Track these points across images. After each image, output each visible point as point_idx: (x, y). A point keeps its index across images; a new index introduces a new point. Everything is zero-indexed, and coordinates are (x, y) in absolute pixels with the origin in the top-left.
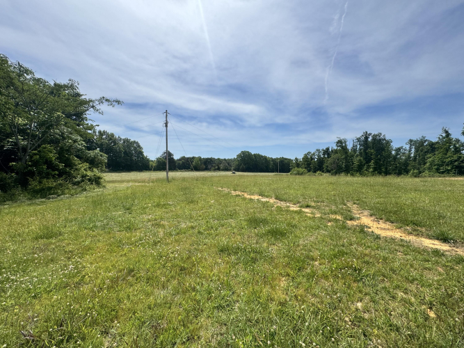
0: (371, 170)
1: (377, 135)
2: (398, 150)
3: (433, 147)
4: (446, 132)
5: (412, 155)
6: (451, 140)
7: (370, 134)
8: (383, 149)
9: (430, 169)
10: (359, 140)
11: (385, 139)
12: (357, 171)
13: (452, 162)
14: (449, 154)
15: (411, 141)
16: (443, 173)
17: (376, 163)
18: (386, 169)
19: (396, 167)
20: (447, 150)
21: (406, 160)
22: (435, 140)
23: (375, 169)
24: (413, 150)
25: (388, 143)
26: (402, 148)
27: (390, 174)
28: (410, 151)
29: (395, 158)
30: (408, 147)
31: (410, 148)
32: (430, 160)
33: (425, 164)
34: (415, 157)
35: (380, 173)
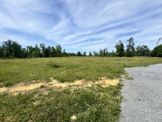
0: (13, 56)
1: (15, 42)
2: (24, 49)
3: (34, 49)
4: (37, 45)
5: (28, 51)
6: (38, 48)
7: (12, 41)
8: (18, 48)
9: (33, 56)
10: (6, 43)
11: (18, 44)
12: (6, 57)
13: (38, 54)
14: (37, 52)
15: (28, 47)
16: (36, 57)
17: (15, 53)
18: (20, 56)
19: (23, 55)
20: (37, 50)
21: (27, 53)
22: (34, 47)
23: (15, 56)
24: (29, 50)
25: (20, 46)
26: (25, 48)
27: (21, 58)
28: (28, 50)
29: (23, 52)
30: (27, 48)
31: (28, 49)
32: (33, 53)
33: (32, 54)
34: (29, 52)
35: (17, 57)
